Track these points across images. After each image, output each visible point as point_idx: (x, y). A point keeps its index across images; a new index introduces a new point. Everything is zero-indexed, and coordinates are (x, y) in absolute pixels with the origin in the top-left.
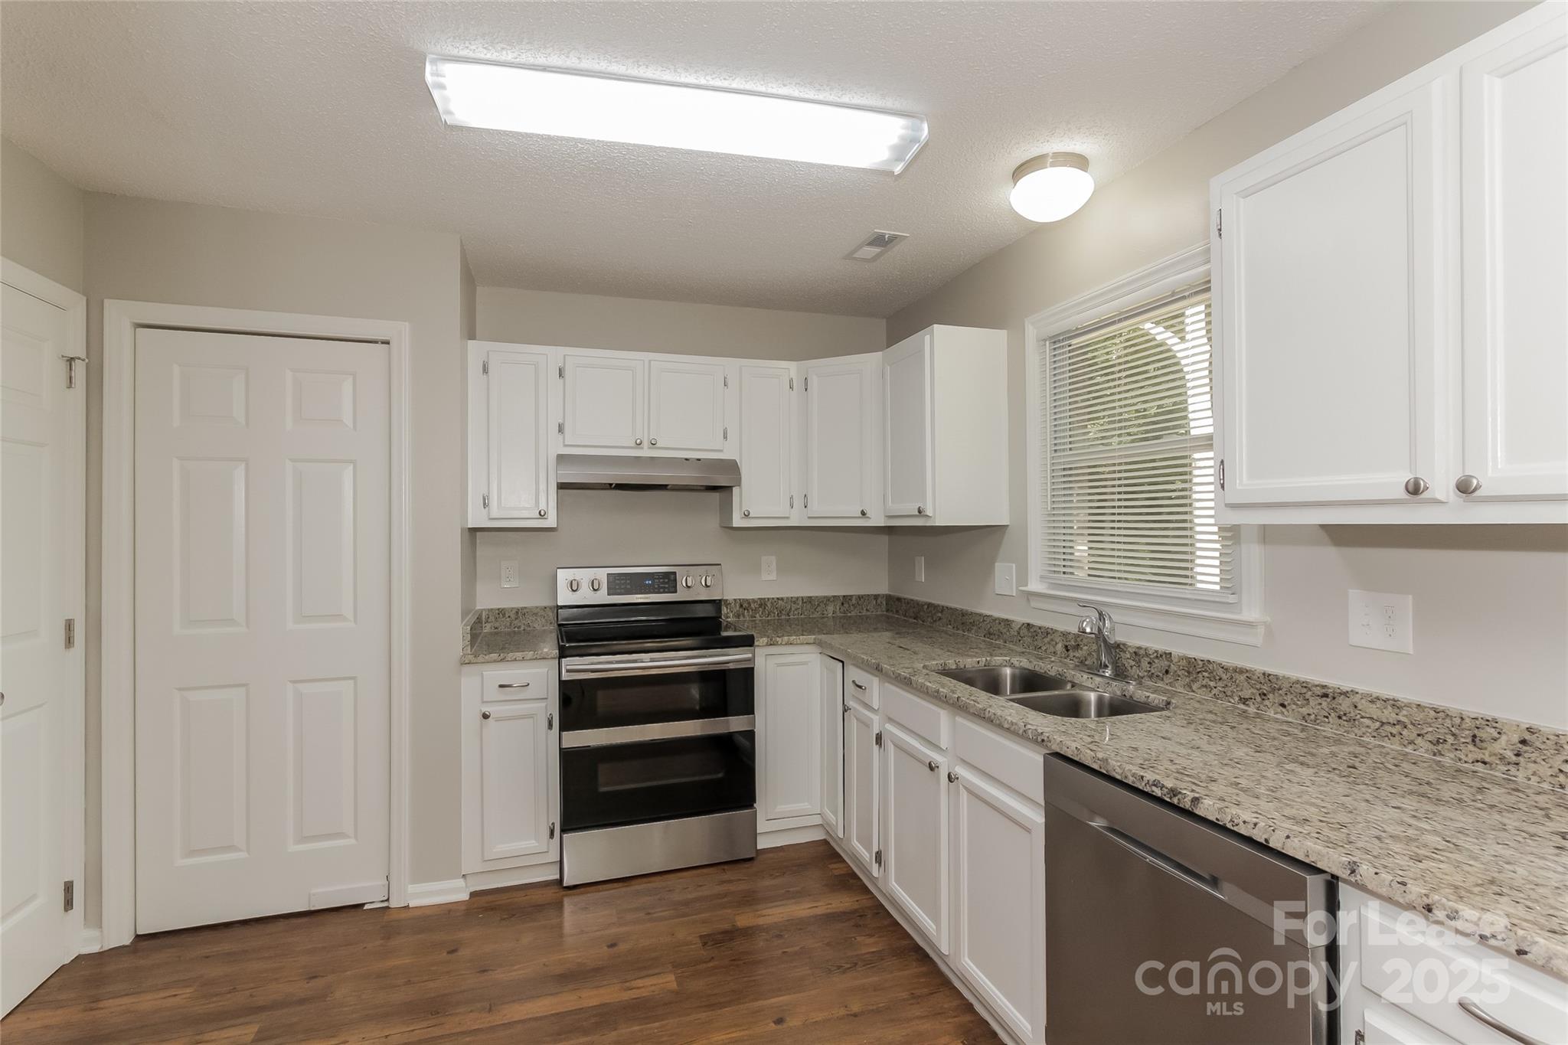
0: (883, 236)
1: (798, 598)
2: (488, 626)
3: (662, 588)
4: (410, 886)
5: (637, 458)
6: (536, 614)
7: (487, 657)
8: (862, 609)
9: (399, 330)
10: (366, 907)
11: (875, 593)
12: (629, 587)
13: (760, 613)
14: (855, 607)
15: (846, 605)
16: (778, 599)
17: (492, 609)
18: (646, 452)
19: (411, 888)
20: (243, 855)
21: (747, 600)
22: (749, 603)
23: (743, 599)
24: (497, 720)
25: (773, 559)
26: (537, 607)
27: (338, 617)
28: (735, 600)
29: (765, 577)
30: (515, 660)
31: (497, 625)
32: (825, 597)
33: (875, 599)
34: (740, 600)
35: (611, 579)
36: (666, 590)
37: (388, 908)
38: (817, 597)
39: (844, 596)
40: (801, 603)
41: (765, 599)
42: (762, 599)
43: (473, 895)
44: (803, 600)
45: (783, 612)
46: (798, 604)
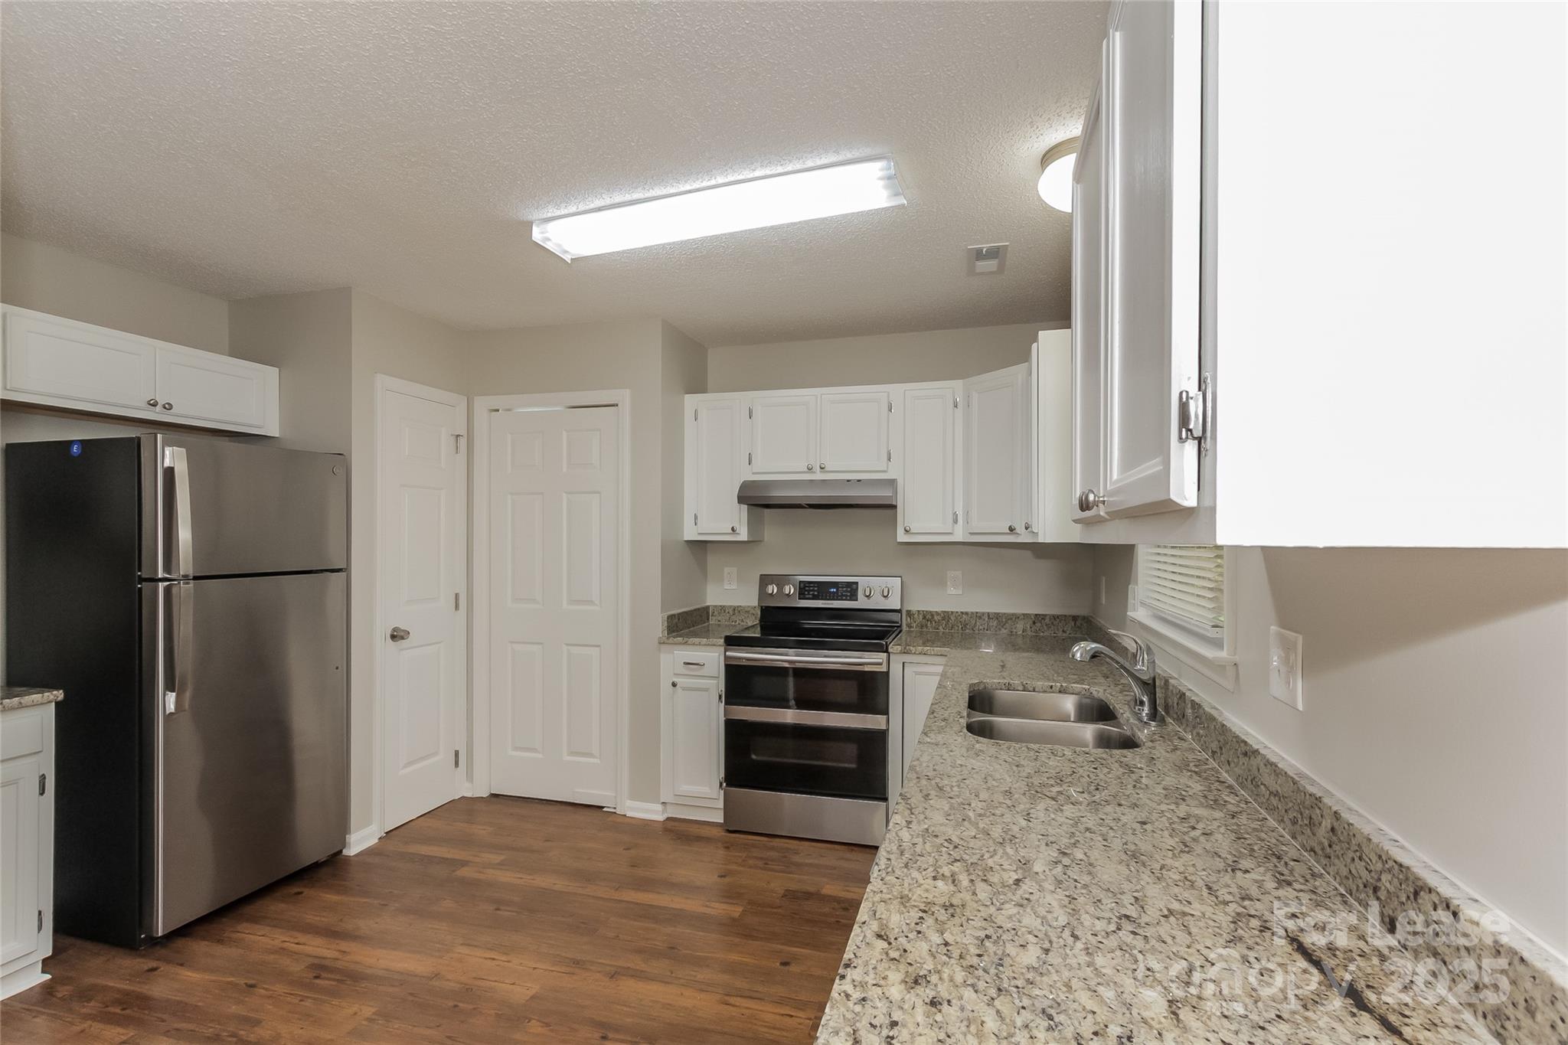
0: (981, 250)
1: (983, 614)
2: (714, 618)
3: (844, 596)
4: (629, 801)
5: (812, 481)
6: (748, 612)
7: (675, 640)
8: (1058, 630)
9: (624, 396)
10: (605, 809)
11: (1074, 614)
12: (816, 593)
13: (944, 625)
14: (1049, 628)
15: (1038, 625)
16: (962, 613)
17: (716, 606)
18: (819, 476)
19: (629, 803)
20: (540, 756)
21: (931, 612)
22: (932, 616)
23: (927, 611)
24: (684, 689)
25: (959, 573)
26: (749, 607)
27: (591, 602)
28: (918, 611)
29: (951, 591)
30: (694, 644)
31: (719, 618)
32: (1013, 614)
33: (1073, 620)
34: (923, 611)
35: (802, 585)
36: (848, 598)
37: (615, 813)
38: (1005, 614)
39: (1036, 615)
40: (986, 619)
41: (948, 612)
42: (945, 612)
43: (668, 819)
44: (989, 616)
45: (968, 627)
46: (984, 620)
